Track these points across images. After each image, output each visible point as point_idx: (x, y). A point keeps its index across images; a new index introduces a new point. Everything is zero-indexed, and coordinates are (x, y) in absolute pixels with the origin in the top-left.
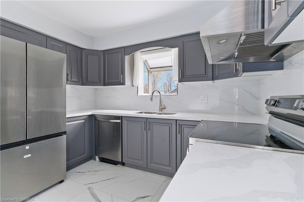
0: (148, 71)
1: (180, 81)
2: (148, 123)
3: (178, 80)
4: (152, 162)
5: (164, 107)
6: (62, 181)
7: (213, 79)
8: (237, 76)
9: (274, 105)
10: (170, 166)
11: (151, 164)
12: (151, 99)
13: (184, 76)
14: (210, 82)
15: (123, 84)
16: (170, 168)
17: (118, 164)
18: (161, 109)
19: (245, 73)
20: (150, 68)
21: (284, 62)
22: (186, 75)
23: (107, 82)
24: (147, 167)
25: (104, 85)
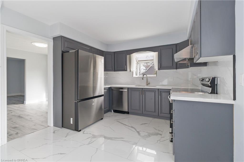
0: (137, 62)
1: (159, 69)
2: (143, 91)
3: (158, 68)
5: (149, 83)
6: (102, 119)
7: (176, 69)
8: (188, 68)
9: (202, 81)
10: (155, 112)
11: (145, 111)
12: (143, 79)
13: (161, 67)
14: (175, 70)
15: (126, 70)
18: (147, 84)
19: (191, 67)
20: (139, 61)
22: (162, 66)
23: (116, 69)
24: (142, 113)
25: (114, 71)
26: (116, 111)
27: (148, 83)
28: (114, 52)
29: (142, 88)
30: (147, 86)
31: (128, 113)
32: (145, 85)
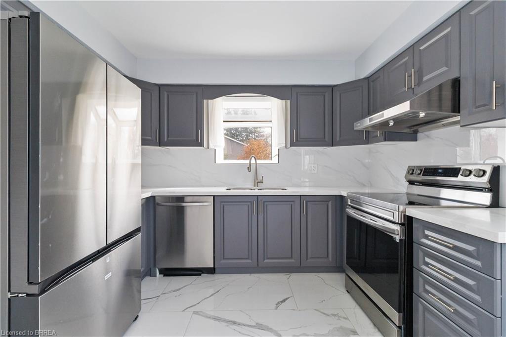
2: (260, 203)
4: (265, 258)
5: (262, 181)
6: (137, 318)
7: (333, 145)
10: (291, 258)
11: (264, 260)
12: (249, 169)
13: (299, 139)
15: (201, 144)
16: (293, 261)
17: (203, 273)
18: (258, 183)
21: (418, 134)
22: (301, 137)
23: (166, 140)
24: (258, 265)
25: (160, 146)
26: (168, 272)
27: (259, 181)
28: (160, 86)
29: (258, 196)
30: (256, 187)
31: (211, 271)
32: (251, 185)
